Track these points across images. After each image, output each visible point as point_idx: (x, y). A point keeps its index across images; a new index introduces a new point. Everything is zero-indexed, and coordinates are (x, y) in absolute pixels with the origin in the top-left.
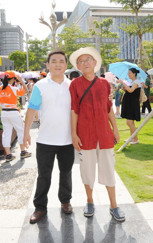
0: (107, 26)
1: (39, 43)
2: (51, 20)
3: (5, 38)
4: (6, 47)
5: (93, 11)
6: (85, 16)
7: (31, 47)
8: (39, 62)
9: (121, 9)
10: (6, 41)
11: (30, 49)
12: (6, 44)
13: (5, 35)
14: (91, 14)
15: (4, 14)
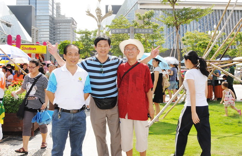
0: (148, 18)
1: (89, 34)
2: (97, 13)
3: (60, 28)
4: (60, 37)
5: (141, 4)
6: (133, 9)
7: (82, 38)
8: (89, 51)
9: (159, 2)
10: (60, 31)
11: (81, 39)
12: (60, 34)
13: (60, 26)
14: (139, 7)
15: (59, 7)
